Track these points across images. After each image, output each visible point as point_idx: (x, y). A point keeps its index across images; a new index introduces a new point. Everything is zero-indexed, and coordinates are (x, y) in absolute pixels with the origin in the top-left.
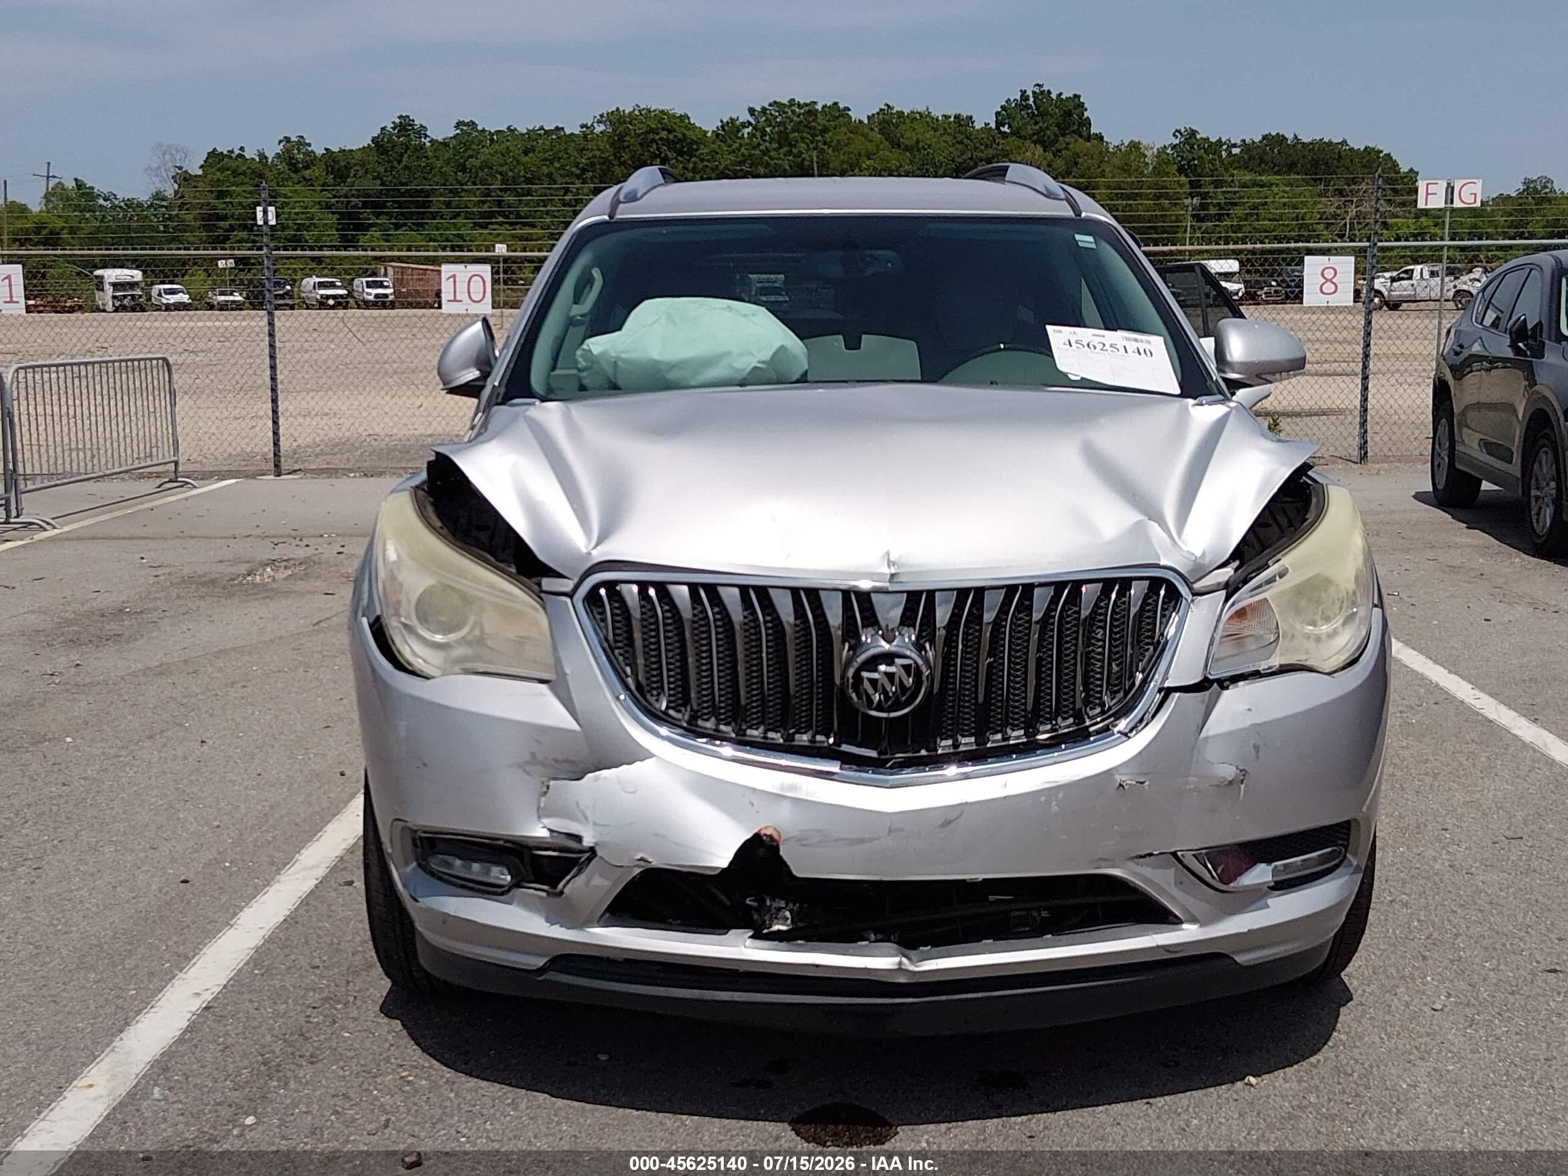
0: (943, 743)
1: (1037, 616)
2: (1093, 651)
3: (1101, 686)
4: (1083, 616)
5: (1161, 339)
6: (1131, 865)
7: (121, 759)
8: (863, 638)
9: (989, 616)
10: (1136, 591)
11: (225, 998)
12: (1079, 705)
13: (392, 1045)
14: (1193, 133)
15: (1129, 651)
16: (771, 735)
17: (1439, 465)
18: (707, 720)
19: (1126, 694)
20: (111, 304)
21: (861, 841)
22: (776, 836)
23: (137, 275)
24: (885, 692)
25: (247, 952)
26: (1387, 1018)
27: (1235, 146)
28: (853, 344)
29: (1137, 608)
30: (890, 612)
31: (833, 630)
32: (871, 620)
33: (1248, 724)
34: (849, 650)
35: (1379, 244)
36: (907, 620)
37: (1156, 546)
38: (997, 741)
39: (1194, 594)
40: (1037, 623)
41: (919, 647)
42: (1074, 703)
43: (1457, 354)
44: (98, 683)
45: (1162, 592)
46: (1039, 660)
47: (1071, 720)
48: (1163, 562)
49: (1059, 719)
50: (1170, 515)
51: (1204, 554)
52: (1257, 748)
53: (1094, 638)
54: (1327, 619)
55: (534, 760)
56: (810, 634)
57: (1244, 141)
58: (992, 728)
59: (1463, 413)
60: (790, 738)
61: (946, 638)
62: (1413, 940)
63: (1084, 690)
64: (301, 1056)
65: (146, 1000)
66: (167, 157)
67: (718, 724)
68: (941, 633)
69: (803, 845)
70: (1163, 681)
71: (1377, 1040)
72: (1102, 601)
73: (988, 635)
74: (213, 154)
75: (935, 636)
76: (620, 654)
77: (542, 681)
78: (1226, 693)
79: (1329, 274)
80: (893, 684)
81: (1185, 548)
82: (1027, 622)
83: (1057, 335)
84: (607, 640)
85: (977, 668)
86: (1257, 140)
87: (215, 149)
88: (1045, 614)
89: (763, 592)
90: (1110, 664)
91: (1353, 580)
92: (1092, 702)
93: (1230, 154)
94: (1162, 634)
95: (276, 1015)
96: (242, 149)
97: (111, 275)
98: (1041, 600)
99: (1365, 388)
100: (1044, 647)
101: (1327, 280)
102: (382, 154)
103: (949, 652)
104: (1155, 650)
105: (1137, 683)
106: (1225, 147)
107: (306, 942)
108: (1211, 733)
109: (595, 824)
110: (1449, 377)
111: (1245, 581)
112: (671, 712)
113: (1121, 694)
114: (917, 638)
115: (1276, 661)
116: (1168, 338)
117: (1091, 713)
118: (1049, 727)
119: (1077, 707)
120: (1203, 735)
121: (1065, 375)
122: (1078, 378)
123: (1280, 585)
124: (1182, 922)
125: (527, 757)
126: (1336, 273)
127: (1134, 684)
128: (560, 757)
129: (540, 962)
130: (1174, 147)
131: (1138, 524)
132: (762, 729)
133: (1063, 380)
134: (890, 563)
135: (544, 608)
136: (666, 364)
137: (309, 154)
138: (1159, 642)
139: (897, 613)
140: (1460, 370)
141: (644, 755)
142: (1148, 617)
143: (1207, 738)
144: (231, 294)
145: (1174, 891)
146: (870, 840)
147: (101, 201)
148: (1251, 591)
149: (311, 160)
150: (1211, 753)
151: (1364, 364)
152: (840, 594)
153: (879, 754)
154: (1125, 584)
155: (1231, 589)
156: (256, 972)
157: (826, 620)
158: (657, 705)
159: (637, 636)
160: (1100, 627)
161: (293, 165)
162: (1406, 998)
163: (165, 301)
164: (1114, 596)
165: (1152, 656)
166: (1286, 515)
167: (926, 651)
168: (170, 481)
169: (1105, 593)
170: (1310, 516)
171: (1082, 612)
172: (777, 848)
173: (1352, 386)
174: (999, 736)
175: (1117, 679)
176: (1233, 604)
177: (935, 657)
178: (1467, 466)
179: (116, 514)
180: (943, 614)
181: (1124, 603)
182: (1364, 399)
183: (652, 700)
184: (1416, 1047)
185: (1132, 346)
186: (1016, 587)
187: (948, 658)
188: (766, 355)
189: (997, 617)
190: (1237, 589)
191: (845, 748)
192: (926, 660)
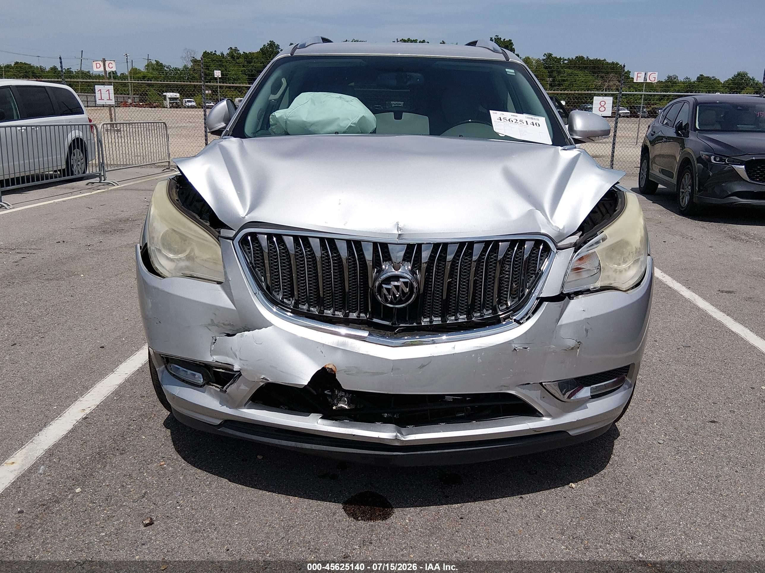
0: (425, 320)
1: (475, 258)
2: (504, 277)
3: (507, 295)
4: (499, 259)
5: (544, 118)
6: (519, 389)
7: (100, 285)
8: (384, 267)
9: (450, 257)
10: (528, 246)
11: (95, 413)
12: (495, 303)
13: (163, 444)
14: (550, 55)
15: (522, 278)
16: (336, 313)
17: (642, 178)
18: (304, 305)
19: (519, 300)
20: (169, 106)
21: (378, 374)
22: (334, 369)
23: (178, 95)
24: (394, 295)
25: (115, 387)
26: (637, 447)
27: (566, 60)
28: (398, 116)
29: (528, 255)
30: (398, 254)
31: (367, 262)
32: (388, 258)
33: (583, 318)
34: (376, 273)
35: (623, 93)
36: (407, 258)
37: (539, 222)
38: (452, 320)
39: (557, 249)
40: (475, 261)
41: (413, 272)
42: (492, 302)
43: (652, 135)
44: (106, 250)
45: (541, 247)
46: (475, 282)
47: (491, 311)
48: (543, 231)
49: (485, 310)
50: (547, 207)
51: (564, 228)
52: (587, 331)
53: (504, 270)
54: (625, 262)
55: (213, 323)
56: (356, 263)
57: (569, 58)
58: (450, 314)
59: (654, 158)
60: (347, 315)
61: (427, 268)
62: (646, 401)
63: (498, 297)
64: (117, 449)
65: (59, 413)
66: (188, 53)
67: (309, 308)
68: (424, 266)
69: (347, 374)
70: (540, 294)
71: (633, 461)
72: (509, 251)
73: (449, 267)
74: (205, 53)
75: (421, 266)
76: (259, 271)
77: (219, 283)
78: (572, 301)
79: (603, 103)
80: (398, 292)
81: (554, 225)
82: (470, 261)
83: (495, 115)
84: (251, 263)
85: (443, 283)
86: (574, 58)
87: (206, 51)
88: (479, 257)
89: (332, 241)
90: (512, 284)
91: (639, 242)
92: (502, 303)
93: (564, 63)
94: (540, 269)
95: (115, 424)
96: (215, 51)
97: (169, 95)
98: (477, 250)
99: (614, 148)
100: (478, 274)
101: (602, 106)
102: (264, 54)
103: (429, 275)
104: (536, 277)
105: (526, 294)
106: (562, 60)
107: (144, 382)
108: (563, 323)
109: (240, 359)
110: (648, 144)
111: (585, 243)
112: (285, 300)
113: (517, 299)
114: (412, 268)
115: (598, 285)
116: (547, 117)
117: (501, 308)
118: (479, 314)
119: (494, 304)
120: (559, 324)
121: (497, 134)
122: (504, 136)
123: (603, 245)
124: (543, 416)
125: (210, 322)
126: (605, 104)
127: (524, 294)
128: (226, 323)
129: (218, 422)
130: (544, 60)
131: (530, 211)
132: (332, 311)
133: (496, 136)
134: (398, 229)
135: (220, 245)
136: (309, 123)
137: (238, 54)
138: (538, 273)
139: (402, 254)
140: (653, 143)
141: (267, 324)
142: (533, 260)
143: (561, 325)
144: (210, 103)
145: (540, 402)
146: (382, 373)
147: (166, 69)
148: (587, 248)
149: (239, 56)
150: (563, 333)
151: (614, 138)
152: (372, 243)
153: (392, 324)
154: (522, 242)
155: (577, 247)
156: (115, 398)
157: (364, 257)
158: (278, 297)
159: (266, 262)
160: (508, 264)
161: (233, 57)
162: (645, 435)
163: (187, 105)
164: (516, 248)
165: (534, 280)
166: (605, 207)
167: (416, 274)
168: (167, 169)
169: (512, 247)
170: (618, 209)
171: (499, 257)
172: (334, 375)
173: (609, 147)
174: (453, 318)
175: (515, 291)
176: (578, 255)
177: (421, 278)
178: (655, 179)
179: (143, 181)
180: (425, 255)
181: (521, 252)
182: (613, 152)
183: (275, 294)
184: (652, 466)
185: (530, 121)
186: (465, 243)
187: (427, 279)
188: (356, 120)
189: (454, 258)
190: (580, 247)
191: (375, 320)
192: (416, 280)
